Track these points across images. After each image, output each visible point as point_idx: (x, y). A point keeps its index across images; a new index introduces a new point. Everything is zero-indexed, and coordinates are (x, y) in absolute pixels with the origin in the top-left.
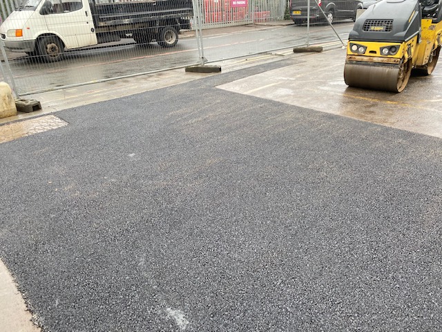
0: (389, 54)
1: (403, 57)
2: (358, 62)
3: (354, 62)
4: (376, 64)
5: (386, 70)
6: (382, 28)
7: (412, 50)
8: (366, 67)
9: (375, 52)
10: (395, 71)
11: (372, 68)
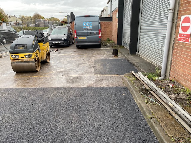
0: (29, 57)
1: (35, 58)
2: (17, 62)
3: (15, 62)
4: (25, 62)
5: (30, 64)
6: (23, 48)
7: (38, 55)
8: (21, 64)
9: (23, 57)
10: (34, 64)
11: (24, 64)
